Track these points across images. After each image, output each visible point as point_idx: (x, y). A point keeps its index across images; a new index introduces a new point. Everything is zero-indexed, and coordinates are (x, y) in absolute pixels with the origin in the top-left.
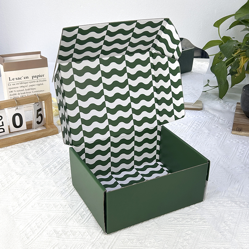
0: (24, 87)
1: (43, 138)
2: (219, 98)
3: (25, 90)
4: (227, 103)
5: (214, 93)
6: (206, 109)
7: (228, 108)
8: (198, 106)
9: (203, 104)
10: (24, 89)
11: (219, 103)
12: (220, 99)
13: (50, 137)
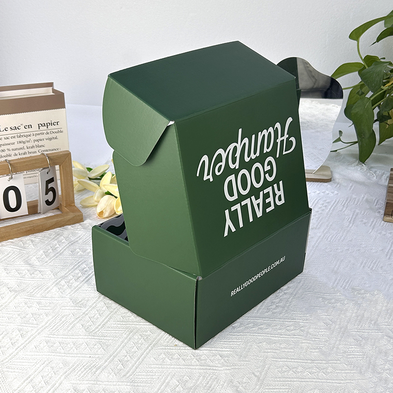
0: (24, 143)
1: (57, 230)
2: (359, 162)
3: (25, 147)
4: (374, 170)
5: (351, 153)
6: (337, 180)
7: (375, 178)
8: (323, 175)
9: (332, 172)
10: (25, 145)
11: (359, 169)
12: (361, 164)
13: (69, 227)
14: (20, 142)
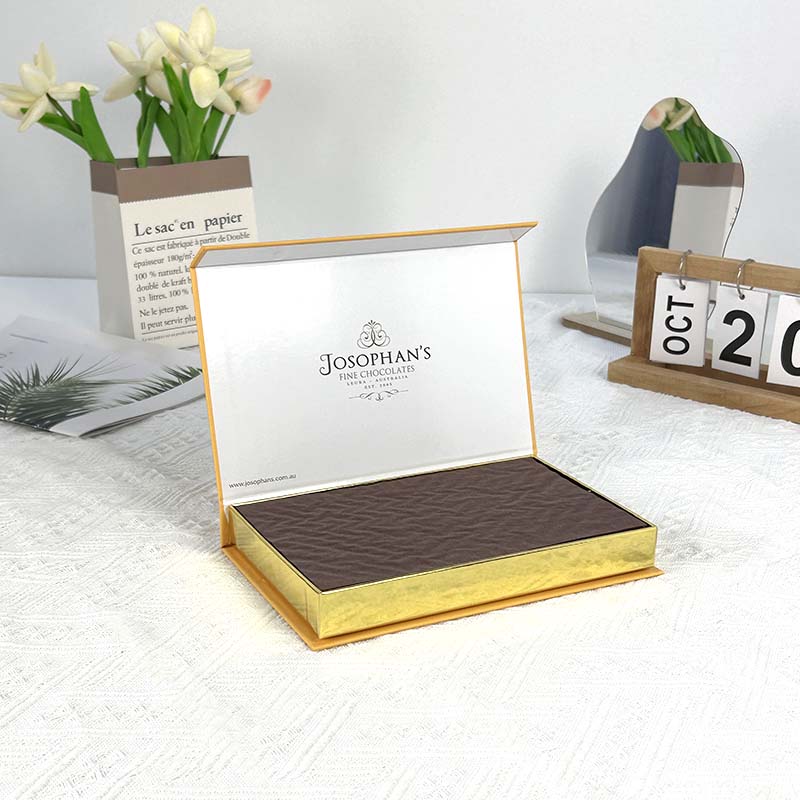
0: (180, 259)
3: (183, 269)
14: (174, 258)
